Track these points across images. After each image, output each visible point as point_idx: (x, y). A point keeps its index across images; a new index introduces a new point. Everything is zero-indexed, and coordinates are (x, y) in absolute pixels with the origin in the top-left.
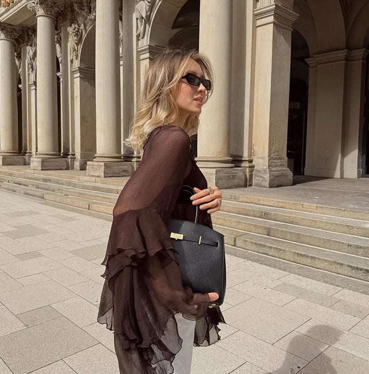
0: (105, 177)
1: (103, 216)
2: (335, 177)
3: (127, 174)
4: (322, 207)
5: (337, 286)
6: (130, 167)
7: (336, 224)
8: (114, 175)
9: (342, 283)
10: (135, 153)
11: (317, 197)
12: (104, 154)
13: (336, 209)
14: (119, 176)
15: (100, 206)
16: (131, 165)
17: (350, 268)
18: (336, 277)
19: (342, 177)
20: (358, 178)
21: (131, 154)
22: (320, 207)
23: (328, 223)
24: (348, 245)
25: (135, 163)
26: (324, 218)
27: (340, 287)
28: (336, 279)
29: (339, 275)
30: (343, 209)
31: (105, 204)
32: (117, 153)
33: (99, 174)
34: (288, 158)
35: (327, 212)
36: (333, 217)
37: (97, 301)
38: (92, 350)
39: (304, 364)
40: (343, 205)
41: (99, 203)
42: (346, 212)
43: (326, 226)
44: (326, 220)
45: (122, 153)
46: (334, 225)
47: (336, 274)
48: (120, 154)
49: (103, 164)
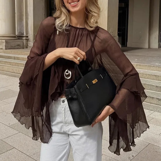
0: (6, 49)
1: (6, 73)
2: (145, 47)
3: (20, 47)
4: (140, 65)
5: (151, 110)
6: (22, 43)
7: (149, 75)
8: (12, 48)
9: (153, 109)
10: (25, 34)
11: (136, 59)
12: (4, 35)
13: (148, 66)
14: (15, 49)
15: (4, 67)
16: (22, 42)
17: (157, 100)
18: (150, 105)
19: (149, 48)
20: (159, 48)
21: (22, 34)
22: (139, 65)
23: (144, 74)
24: (156, 86)
25: (25, 40)
26: (141, 71)
27: (153, 111)
28: (150, 107)
29: (151, 104)
30: (152, 66)
31: (7, 66)
32: (13, 34)
33: (2, 48)
34: (119, 36)
35: (143, 68)
36: (147, 70)
37: (9, 124)
38: (10, 152)
39: (135, 154)
40: (152, 63)
41: (4, 66)
42: (154, 68)
43: (143, 75)
44: (142, 72)
45: (16, 34)
46: (148, 75)
47: (150, 104)
48: (15, 34)
49: (4, 41)
